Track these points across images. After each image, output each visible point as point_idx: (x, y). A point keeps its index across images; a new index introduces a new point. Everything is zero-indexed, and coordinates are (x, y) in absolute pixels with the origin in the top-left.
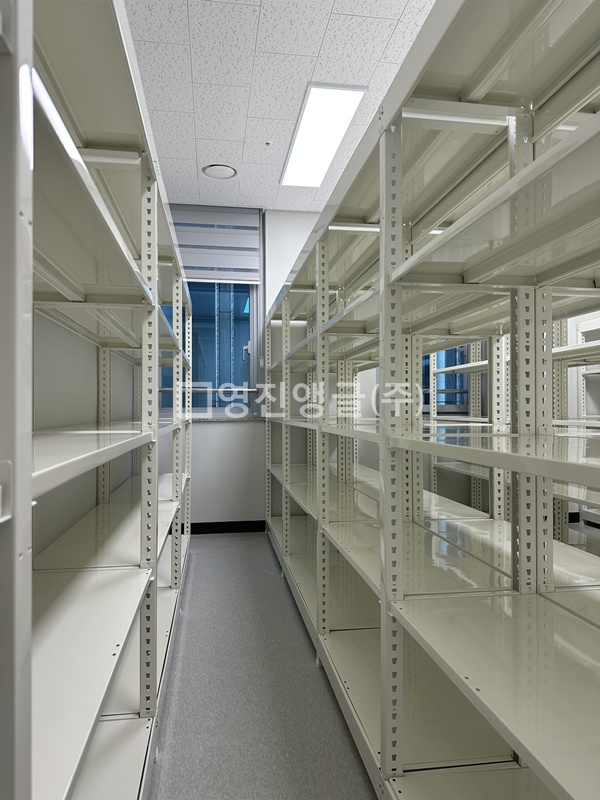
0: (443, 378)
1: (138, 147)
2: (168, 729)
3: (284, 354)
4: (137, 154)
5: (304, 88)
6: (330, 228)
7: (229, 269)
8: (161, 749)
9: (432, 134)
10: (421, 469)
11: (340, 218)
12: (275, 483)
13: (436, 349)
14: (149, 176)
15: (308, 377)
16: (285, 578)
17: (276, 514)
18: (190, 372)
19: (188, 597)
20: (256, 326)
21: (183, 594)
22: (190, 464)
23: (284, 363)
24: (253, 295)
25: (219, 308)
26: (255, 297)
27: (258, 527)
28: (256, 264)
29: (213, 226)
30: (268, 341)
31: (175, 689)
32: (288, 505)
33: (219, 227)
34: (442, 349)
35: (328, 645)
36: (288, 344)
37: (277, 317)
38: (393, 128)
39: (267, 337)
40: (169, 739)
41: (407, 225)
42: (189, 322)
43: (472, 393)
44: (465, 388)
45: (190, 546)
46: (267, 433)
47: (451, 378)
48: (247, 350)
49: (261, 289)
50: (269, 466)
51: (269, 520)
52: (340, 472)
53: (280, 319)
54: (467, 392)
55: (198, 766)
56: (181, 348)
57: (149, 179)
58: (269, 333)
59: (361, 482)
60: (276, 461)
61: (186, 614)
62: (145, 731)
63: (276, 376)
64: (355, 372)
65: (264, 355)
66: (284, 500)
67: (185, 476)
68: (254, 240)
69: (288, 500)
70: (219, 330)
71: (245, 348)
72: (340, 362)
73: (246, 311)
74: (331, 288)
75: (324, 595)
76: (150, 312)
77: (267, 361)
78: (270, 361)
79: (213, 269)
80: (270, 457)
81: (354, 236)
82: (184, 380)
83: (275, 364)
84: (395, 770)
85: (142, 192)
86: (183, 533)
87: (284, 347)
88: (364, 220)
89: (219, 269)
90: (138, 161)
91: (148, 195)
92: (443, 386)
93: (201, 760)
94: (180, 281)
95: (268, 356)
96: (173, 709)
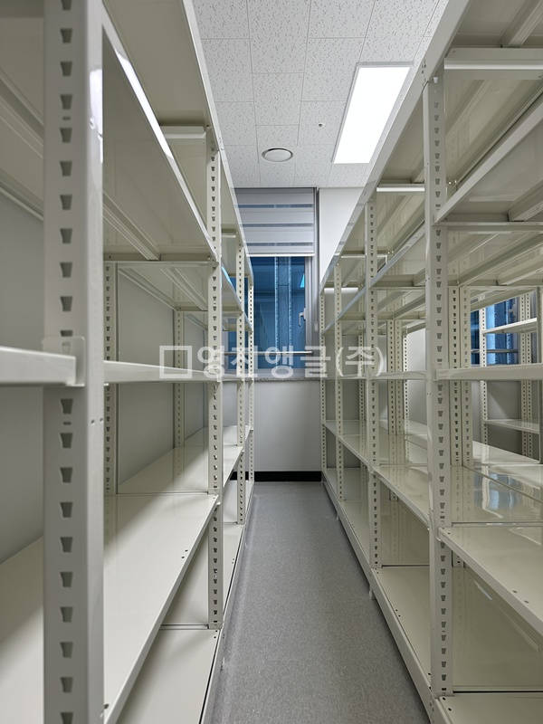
0: (493, 337)
1: (203, 122)
2: (234, 643)
3: (336, 315)
4: (202, 128)
5: (353, 69)
6: (378, 190)
7: (287, 244)
8: (228, 660)
9: (475, 84)
10: (471, 423)
11: (386, 179)
12: (330, 436)
13: (484, 304)
14: (212, 147)
15: (360, 339)
16: (340, 521)
17: (331, 466)
18: (253, 335)
19: (252, 534)
20: (311, 296)
21: (248, 530)
22: (253, 418)
23: (336, 324)
24: (308, 267)
25: (278, 282)
26: (310, 269)
27: (315, 477)
28: (311, 238)
29: (272, 206)
30: (322, 308)
31: (241, 610)
32: (342, 455)
33: (278, 206)
34: (491, 304)
35: (379, 578)
36: (340, 306)
37: (329, 285)
38: (436, 79)
39: (320, 304)
40: (234, 651)
41: (453, 183)
42: (251, 291)
43: (522, 352)
44: (515, 348)
45: (254, 491)
46: (322, 391)
47: (501, 338)
48: (302, 316)
49: (315, 260)
50: (324, 421)
51: (325, 471)
52: (391, 425)
53: (332, 286)
54: (517, 352)
55: (260, 677)
56: (243, 310)
57: (213, 150)
58: (323, 300)
59: (410, 435)
60: (330, 417)
61: (250, 547)
62: (212, 641)
63: (329, 339)
64: (404, 334)
65: (318, 320)
66: (338, 450)
67: (249, 428)
68: (308, 216)
69: (342, 450)
70: (278, 302)
71: (301, 314)
72: (389, 321)
73: (302, 286)
74: (380, 252)
75: (376, 532)
76: (215, 268)
77: (321, 325)
78: (323, 325)
79: (272, 244)
80: (324, 413)
81: (401, 198)
82: (247, 346)
83: (328, 326)
84: (445, 689)
85: (207, 162)
86: (247, 478)
87: (336, 309)
88: (410, 181)
89: (279, 244)
90: (203, 136)
91: (212, 164)
92: (493, 347)
93: (263, 671)
94: (242, 250)
95: (322, 321)
96: (239, 627)
